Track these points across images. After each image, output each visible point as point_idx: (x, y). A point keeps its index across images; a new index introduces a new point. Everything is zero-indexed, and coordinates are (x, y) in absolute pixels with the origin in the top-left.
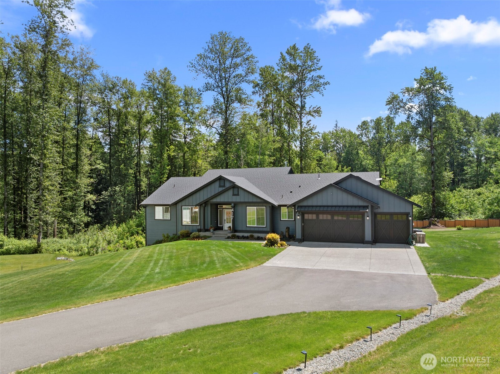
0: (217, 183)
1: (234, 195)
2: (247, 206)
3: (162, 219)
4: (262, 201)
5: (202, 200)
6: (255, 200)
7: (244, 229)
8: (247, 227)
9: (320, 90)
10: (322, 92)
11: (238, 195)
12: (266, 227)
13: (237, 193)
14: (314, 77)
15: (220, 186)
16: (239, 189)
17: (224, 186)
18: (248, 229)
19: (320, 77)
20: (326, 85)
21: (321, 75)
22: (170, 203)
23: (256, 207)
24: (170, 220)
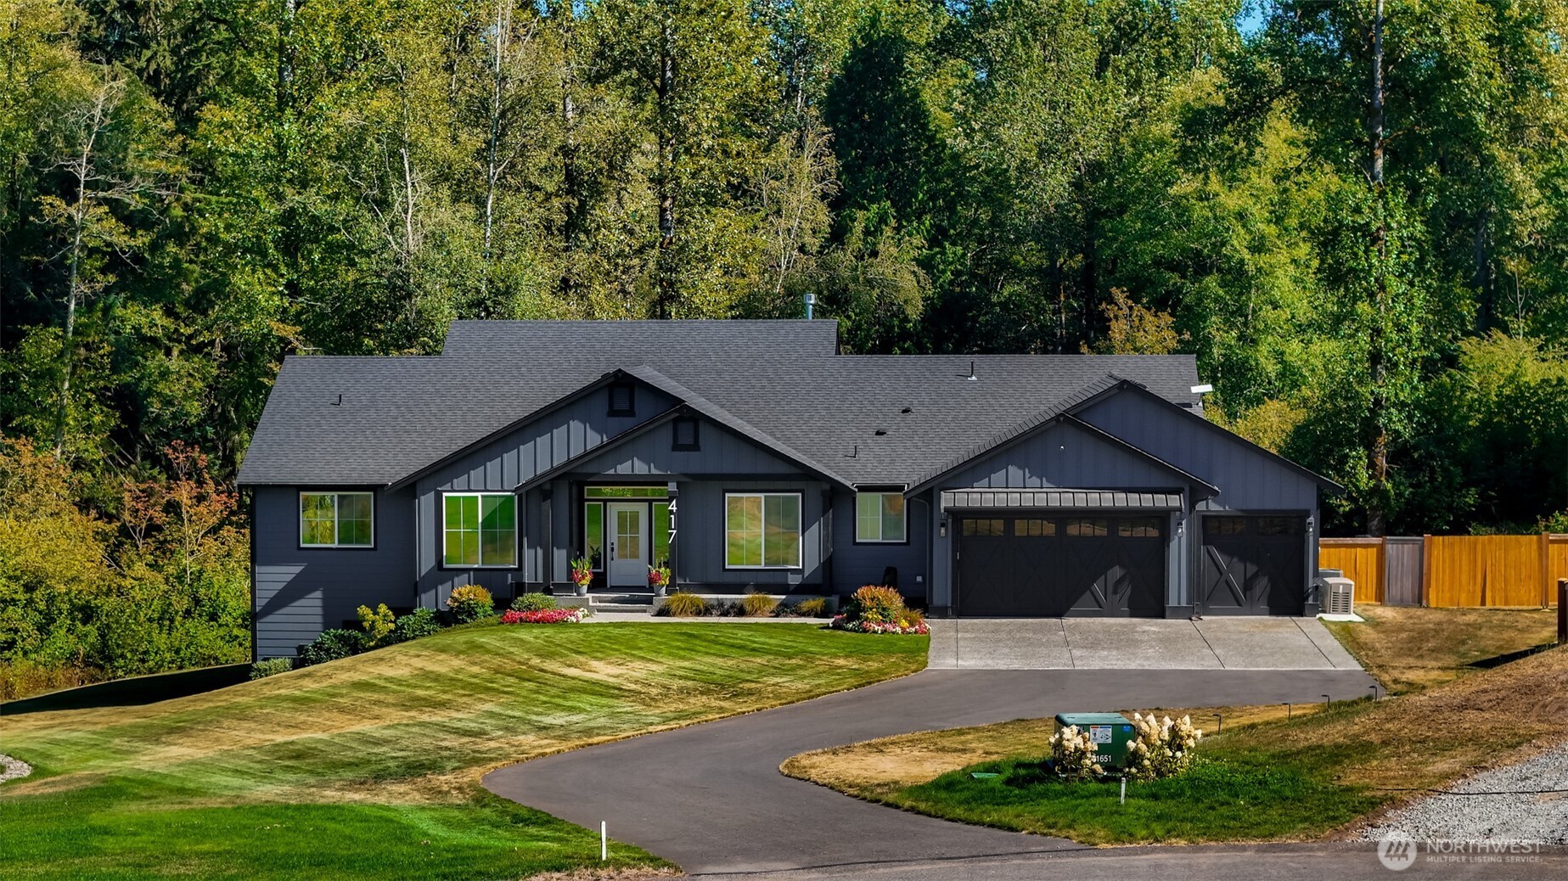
0: (599, 401)
1: (677, 447)
2: (726, 491)
4: (794, 470)
6: (764, 466)
7: (714, 578)
8: (726, 569)
11: (695, 447)
12: (802, 570)
13: (690, 441)
15: (613, 413)
16: (702, 424)
17: (631, 411)
18: (729, 578)
23: (762, 495)
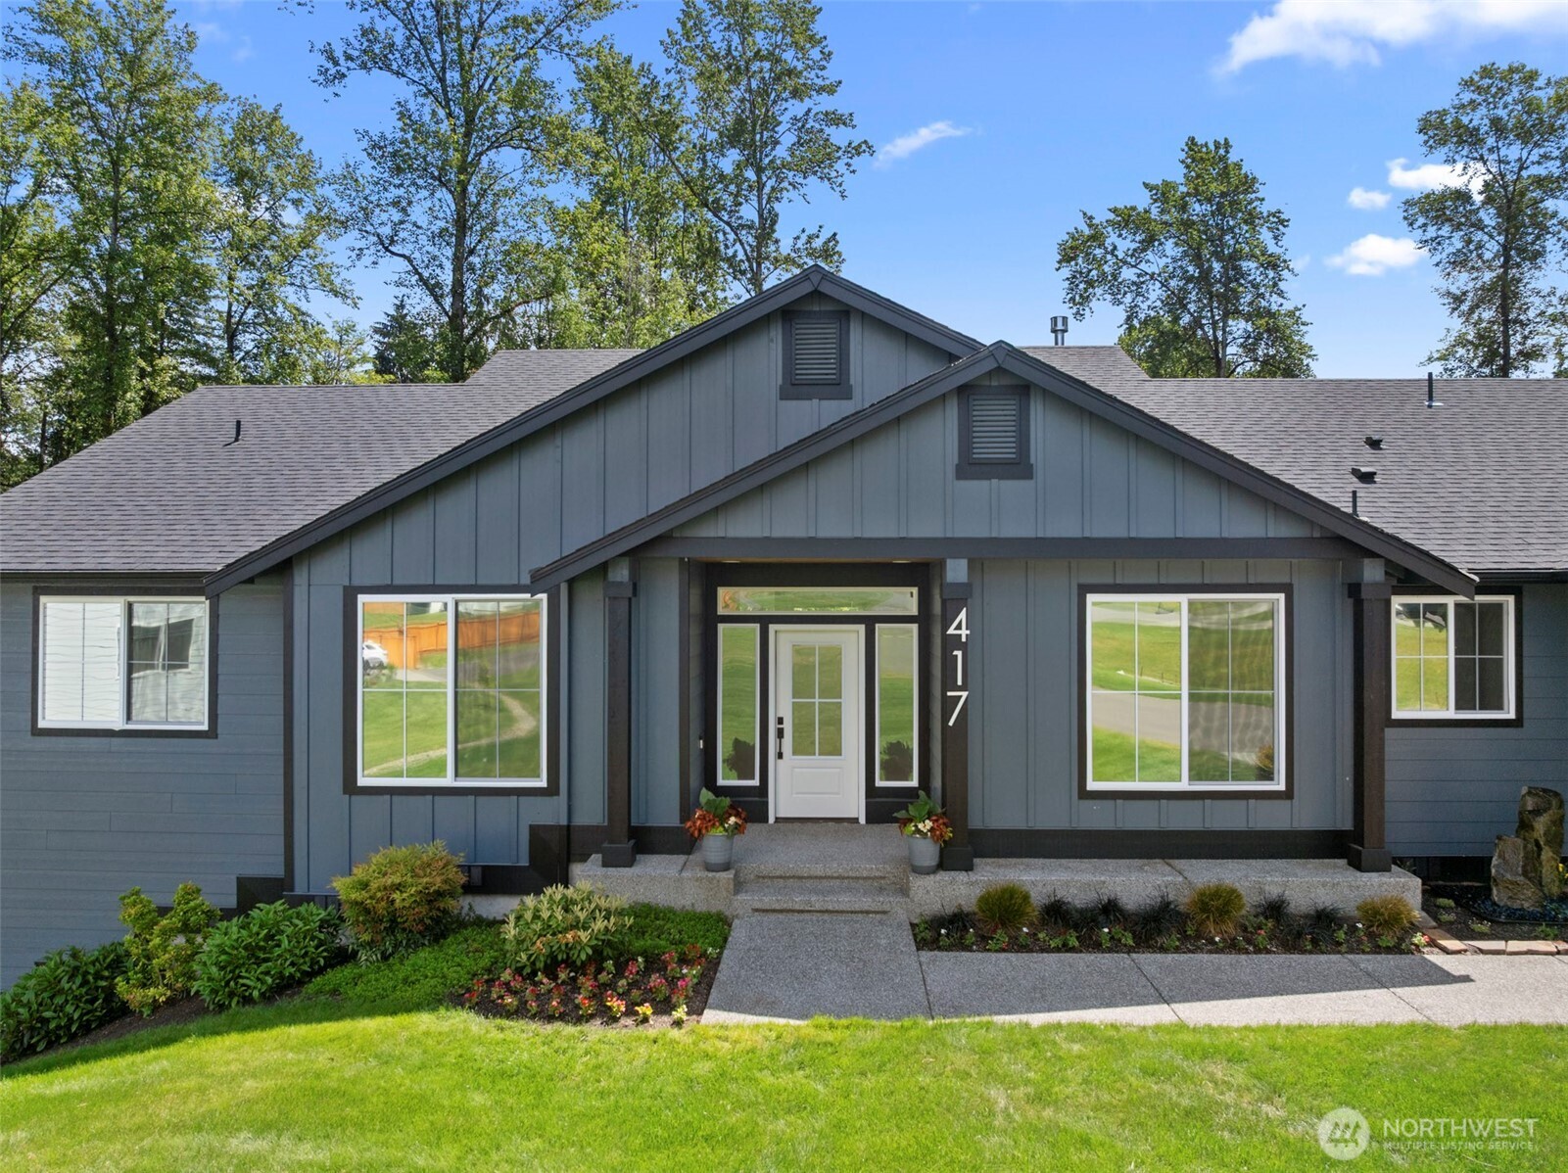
0: (766, 357)
1: (970, 467)
2: (1085, 589)
3: (117, 722)
5: (582, 532)
8: (1085, 794)
9: (834, 174)
10: (840, 180)
11: (1019, 467)
12: (1288, 794)
13: (1004, 451)
14: (811, 115)
15: (794, 387)
17: (838, 386)
18: (1097, 819)
19: (835, 119)
20: (859, 154)
21: (843, 110)
22: (212, 561)
23: (1183, 601)
24: (212, 733)
